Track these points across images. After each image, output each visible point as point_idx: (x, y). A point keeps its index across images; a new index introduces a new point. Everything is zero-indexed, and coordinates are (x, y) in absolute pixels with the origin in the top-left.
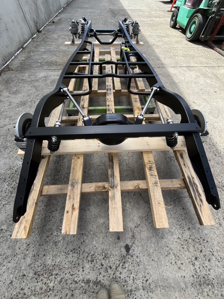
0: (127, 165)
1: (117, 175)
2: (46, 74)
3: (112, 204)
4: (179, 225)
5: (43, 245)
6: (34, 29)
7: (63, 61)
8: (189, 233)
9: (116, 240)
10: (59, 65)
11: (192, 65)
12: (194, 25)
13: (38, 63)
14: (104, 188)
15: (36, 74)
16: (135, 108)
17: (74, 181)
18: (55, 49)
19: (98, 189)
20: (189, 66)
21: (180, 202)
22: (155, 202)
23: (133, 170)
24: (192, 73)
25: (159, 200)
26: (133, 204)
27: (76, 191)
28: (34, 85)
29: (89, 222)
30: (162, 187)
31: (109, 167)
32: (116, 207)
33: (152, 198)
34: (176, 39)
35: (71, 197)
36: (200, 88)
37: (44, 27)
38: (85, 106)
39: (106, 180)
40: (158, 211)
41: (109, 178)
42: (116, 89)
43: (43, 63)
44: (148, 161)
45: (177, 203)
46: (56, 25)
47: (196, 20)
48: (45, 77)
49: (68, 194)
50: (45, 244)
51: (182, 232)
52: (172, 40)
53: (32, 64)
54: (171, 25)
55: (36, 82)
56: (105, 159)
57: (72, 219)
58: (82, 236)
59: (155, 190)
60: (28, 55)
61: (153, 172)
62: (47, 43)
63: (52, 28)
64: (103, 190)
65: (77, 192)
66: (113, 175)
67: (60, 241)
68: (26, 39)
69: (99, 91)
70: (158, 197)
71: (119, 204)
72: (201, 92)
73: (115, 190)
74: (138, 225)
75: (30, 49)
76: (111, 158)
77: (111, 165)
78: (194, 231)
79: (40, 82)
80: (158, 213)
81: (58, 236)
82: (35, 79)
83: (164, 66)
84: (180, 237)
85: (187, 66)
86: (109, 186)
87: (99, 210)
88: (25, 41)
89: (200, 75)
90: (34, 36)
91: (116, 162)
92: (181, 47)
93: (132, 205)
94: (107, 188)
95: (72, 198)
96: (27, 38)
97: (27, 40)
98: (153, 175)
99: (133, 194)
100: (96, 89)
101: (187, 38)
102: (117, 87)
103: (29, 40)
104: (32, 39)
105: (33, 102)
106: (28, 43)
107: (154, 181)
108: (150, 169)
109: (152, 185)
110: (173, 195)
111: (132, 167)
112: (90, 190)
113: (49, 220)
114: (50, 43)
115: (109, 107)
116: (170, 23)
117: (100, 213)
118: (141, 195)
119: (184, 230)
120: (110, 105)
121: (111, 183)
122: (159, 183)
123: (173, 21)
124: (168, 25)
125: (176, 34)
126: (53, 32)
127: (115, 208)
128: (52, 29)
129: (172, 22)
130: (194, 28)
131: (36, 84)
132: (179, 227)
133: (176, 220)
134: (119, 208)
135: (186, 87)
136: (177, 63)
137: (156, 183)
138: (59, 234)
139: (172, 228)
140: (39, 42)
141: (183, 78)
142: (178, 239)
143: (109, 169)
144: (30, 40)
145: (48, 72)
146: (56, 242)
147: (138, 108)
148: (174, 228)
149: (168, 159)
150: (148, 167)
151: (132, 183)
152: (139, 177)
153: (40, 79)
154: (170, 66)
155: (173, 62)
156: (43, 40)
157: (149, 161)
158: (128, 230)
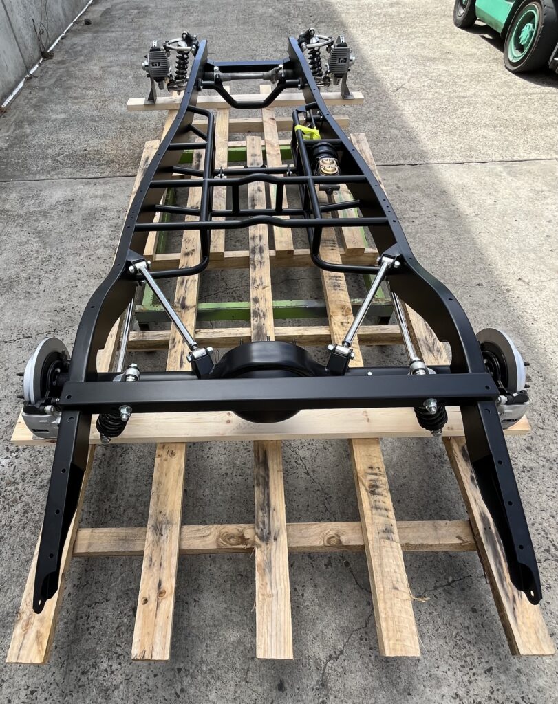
0: (308, 474)
1: (278, 502)
2: (70, 194)
3: (264, 585)
4: (460, 659)
5: (71, 694)
6: (32, 50)
7: (119, 152)
8: (488, 685)
9: (275, 693)
10: (109, 162)
11: (522, 154)
12: (531, 25)
13: (45, 157)
14: (242, 539)
15: (42, 193)
16: (332, 307)
17: (160, 519)
18: (95, 113)
19: (226, 542)
20: (510, 159)
21: (463, 589)
22: (383, 584)
23: (326, 491)
24: (518, 184)
25: (394, 579)
26: (323, 590)
27: (166, 546)
28: (36, 229)
29: (197, 636)
30: (405, 542)
31: (256, 482)
32: (274, 592)
33: (374, 572)
34: (473, 66)
35: (153, 561)
36: (544, 232)
37: (59, 39)
38: (188, 303)
39: (248, 516)
40: (391, 608)
41: (256, 512)
42: (279, 247)
43: (59, 159)
44: (366, 467)
45: (455, 592)
46: (97, 32)
47: (535, 10)
48: (68, 202)
49: (146, 553)
50: (78, 692)
51: (466, 679)
52: (461, 69)
53: (29, 160)
54: (458, 18)
55: (40, 218)
56: (244, 456)
57: (158, 619)
58: (177, 675)
59: (384, 550)
60: (18, 131)
61: (380, 498)
62: (71, 93)
63: (83, 42)
64: (239, 544)
65: (170, 548)
66: (266, 506)
67: (117, 687)
68: (9, 82)
69: (230, 254)
70: (392, 570)
71: (283, 586)
72: (546, 246)
73: (273, 545)
74: (338, 653)
75: (20, 112)
76: (261, 457)
77: (262, 477)
78: (503, 677)
79: (52, 218)
80: (390, 614)
81: (112, 672)
82: (40, 209)
83: (431, 162)
84: (460, 693)
85: (505, 159)
86: (257, 534)
87: (225, 606)
88: (6, 91)
89: (545, 188)
90: (31, 72)
91: (275, 466)
92: (489, 93)
93: (320, 593)
94: (249, 541)
95: (156, 565)
96: (12, 78)
97: (11, 86)
98: (381, 509)
99: (325, 561)
100: (221, 249)
101: (510, 61)
102: (281, 242)
103: (17, 83)
104: (25, 83)
105: (35, 281)
106: (15, 93)
107: (382, 525)
108: (373, 489)
109: (377, 536)
110: (445, 570)
111: (323, 480)
112: (204, 543)
113: (87, 626)
114: (79, 92)
115: (257, 305)
116: (455, 12)
117: (228, 613)
118: (347, 564)
119: (474, 674)
120: (259, 297)
121: (261, 526)
122: (395, 530)
123: (464, 7)
124: (449, 17)
125: (474, 50)
126: (86, 56)
127: (270, 596)
128: (83, 46)
129: (462, 11)
130: (531, 36)
131: (42, 224)
132: (459, 664)
133: (452, 644)
134: (283, 596)
135: (499, 230)
136: (471, 149)
137: (388, 531)
138: (115, 667)
139: (438, 667)
140: (47, 90)
141: (489, 201)
142: (454, 698)
143: (256, 488)
144: (21, 85)
145: (75, 188)
146: (108, 689)
147: (343, 308)
148: (444, 667)
149: (431, 459)
150: (367, 484)
151: (319, 530)
152: (343, 513)
153: (53, 207)
154: (448, 159)
155: (458, 147)
156: (59, 82)
157: (369, 466)
158: (309, 664)
